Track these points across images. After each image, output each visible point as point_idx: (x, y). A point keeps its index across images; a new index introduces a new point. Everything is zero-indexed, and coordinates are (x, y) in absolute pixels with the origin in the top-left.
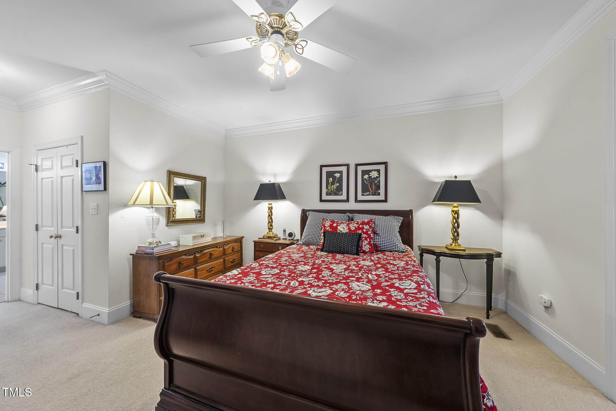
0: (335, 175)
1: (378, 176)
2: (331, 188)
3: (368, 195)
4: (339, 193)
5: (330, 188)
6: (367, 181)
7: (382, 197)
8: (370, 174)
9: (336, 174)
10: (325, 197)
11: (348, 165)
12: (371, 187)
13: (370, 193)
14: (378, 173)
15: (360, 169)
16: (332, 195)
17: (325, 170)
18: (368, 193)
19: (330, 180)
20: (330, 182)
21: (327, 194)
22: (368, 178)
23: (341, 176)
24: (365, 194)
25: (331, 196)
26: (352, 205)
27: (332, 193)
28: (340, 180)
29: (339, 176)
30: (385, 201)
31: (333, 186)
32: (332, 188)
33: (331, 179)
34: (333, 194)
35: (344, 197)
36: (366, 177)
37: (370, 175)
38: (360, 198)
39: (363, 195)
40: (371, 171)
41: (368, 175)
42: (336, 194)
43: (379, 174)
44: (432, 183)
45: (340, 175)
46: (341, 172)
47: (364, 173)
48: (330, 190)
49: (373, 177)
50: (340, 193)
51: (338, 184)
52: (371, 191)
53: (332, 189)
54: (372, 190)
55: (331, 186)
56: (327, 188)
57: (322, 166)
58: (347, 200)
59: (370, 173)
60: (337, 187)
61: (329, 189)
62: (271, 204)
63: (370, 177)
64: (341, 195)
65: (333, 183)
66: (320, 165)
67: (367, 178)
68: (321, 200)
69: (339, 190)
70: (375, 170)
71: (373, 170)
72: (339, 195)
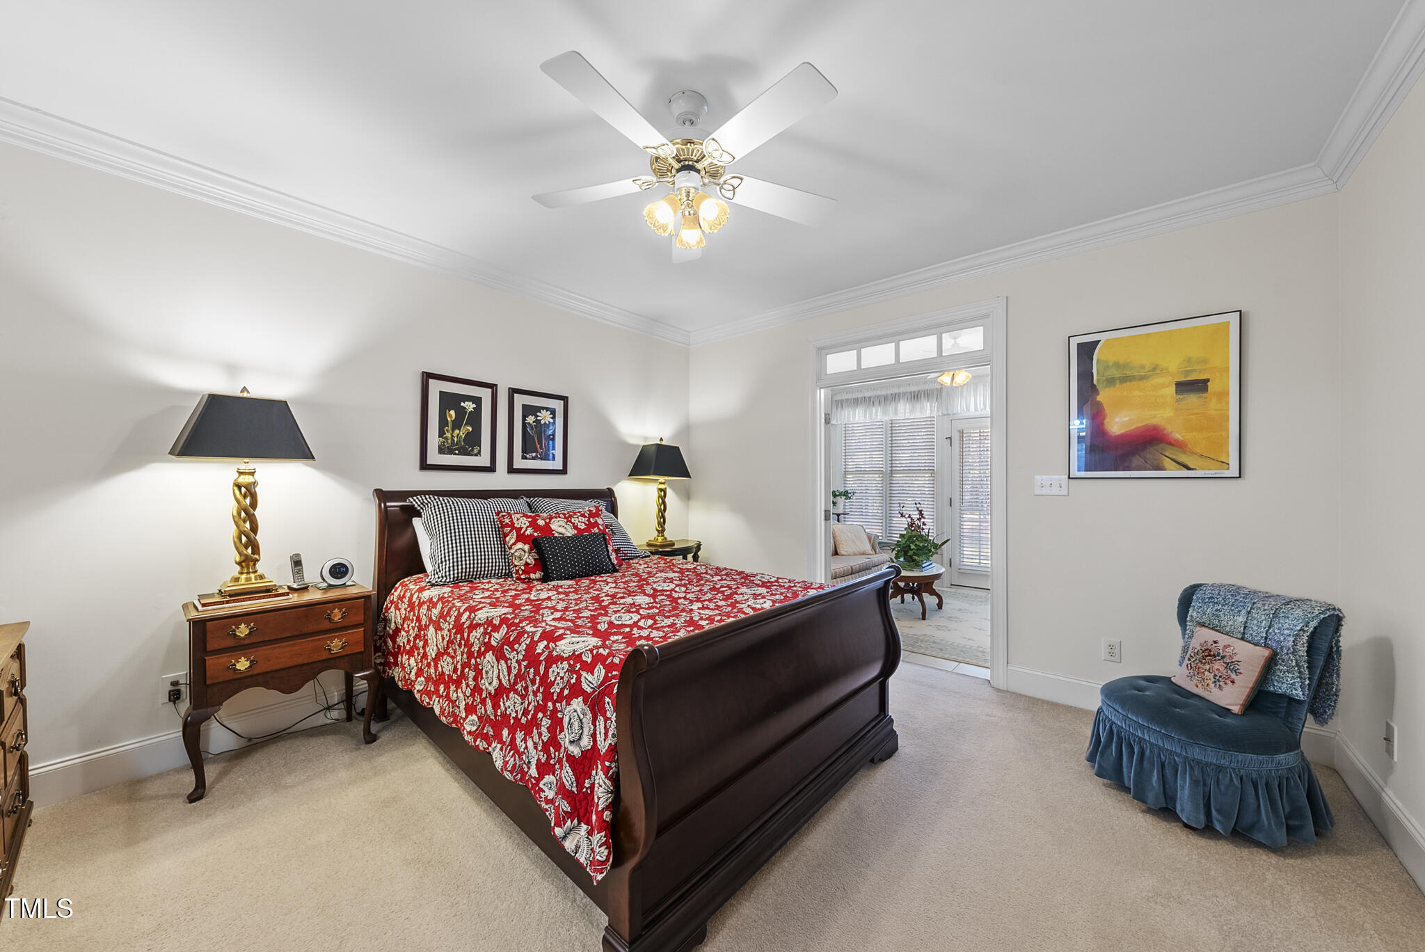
0: (462, 404)
1: (552, 421)
2: (452, 436)
3: (534, 458)
4: (472, 450)
5: (448, 435)
6: (532, 428)
7: (558, 464)
8: (538, 416)
9: (466, 403)
10: (434, 458)
11: (492, 387)
12: (540, 443)
13: (537, 455)
14: (551, 416)
15: (520, 400)
16: (455, 454)
17: (436, 387)
18: (534, 454)
19: (451, 416)
20: (449, 419)
21: (442, 450)
22: (534, 422)
23: (478, 410)
24: (528, 456)
25: (452, 456)
26: (501, 480)
27: (455, 449)
28: (475, 418)
29: (474, 408)
30: (564, 471)
31: (457, 432)
32: (455, 435)
33: (452, 412)
34: (457, 452)
35: (485, 460)
36: (531, 419)
37: (538, 418)
38: (519, 463)
39: (524, 458)
40: (539, 409)
41: (534, 417)
42: (464, 452)
43: (554, 418)
44: (626, 446)
45: (474, 406)
46: (477, 401)
47: (528, 410)
48: (450, 441)
49: (542, 422)
50: (476, 451)
51: (471, 429)
52: (540, 451)
53: (456, 439)
54: (541, 448)
55: (453, 431)
56: (441, 434)
57: (427, 377)
58: (491, 469)
59: (538, 414)
60: (468, 434)
61: (446, 438)
62: (252, 474)
63: (538, 422)
64: (476, 455)
65: (457, 425)
66: (423, 373)
67: (531, 422)
68: (425, 466)
69: (471, 444)
70: (547, 409)
71: (543, 408)
72: (472, 455)
